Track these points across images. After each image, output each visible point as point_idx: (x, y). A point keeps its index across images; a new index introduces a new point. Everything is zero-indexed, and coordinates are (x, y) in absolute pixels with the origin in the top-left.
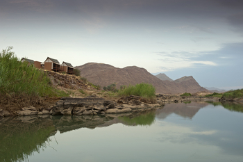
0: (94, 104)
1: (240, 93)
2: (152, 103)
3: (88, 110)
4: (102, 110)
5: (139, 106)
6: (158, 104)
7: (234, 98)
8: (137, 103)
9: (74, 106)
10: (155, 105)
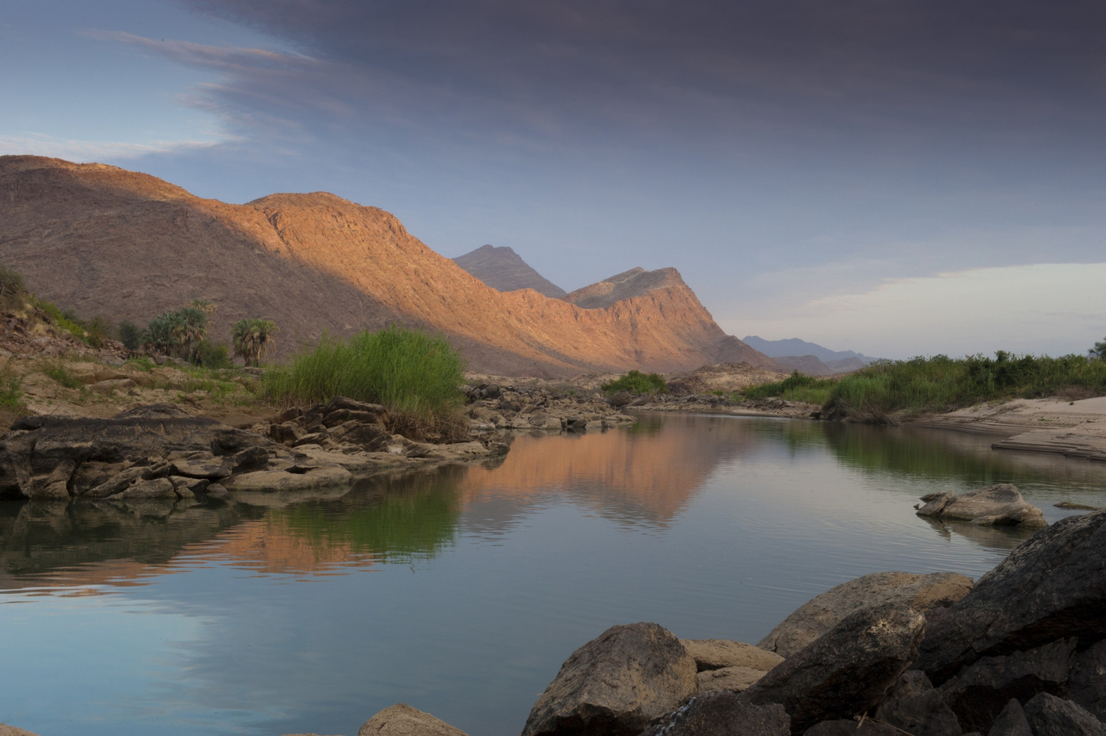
0: (168, 449)
1: (925, 383)
2: (447, 437)
3: (150, 477)
4: (214, 478)
5: (381, 457)
6: (477, 446)
7: (893, 405)
8: (371, 441)
9: (80, 459)
10: (461, 448)
